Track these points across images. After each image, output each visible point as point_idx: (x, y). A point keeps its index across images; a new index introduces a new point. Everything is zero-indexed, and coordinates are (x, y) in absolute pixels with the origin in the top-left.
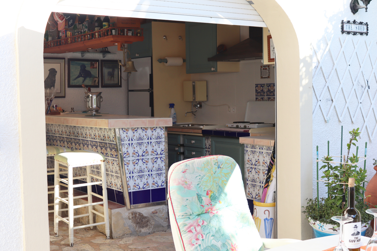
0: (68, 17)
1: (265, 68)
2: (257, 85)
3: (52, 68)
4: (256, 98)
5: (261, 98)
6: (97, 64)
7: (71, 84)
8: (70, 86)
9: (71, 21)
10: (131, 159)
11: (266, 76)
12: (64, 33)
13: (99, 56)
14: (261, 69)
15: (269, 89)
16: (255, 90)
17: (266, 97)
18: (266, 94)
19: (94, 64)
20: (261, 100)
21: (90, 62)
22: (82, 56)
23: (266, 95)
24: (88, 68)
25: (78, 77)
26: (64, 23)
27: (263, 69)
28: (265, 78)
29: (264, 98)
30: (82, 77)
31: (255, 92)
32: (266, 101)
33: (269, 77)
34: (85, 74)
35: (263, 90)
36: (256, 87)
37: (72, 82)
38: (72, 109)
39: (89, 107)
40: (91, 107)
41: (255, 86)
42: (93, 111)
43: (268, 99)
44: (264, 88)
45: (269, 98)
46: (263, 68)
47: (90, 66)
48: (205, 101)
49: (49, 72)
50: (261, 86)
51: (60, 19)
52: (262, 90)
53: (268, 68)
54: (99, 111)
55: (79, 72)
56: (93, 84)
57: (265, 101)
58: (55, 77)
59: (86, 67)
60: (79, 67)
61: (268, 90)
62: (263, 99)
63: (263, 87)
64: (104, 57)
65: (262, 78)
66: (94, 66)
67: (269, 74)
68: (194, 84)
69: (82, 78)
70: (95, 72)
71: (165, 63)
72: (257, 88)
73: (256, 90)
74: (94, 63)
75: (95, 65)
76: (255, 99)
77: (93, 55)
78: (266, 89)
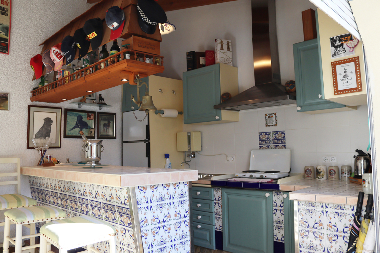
0: (67, 53)
1: (270, 116)
2: (261, 134)
3: (48, 118)
4: (260, 147)
5: (266, 146)
6: (93, 115)
7: (67, 134)
8: (66, 136)
9: (70, 56)
10: (150, 227)
11: (273, 124)
12: (61, 74)
13: (95, 108)
14: (266, 117)
15: (276, 137)
16: (259, 138)
17: (272, 145)
18: (272, 142)
19: (90, 115)
20: (267, 148)
21: (87, 114)
22: (79, 107)
23: (272, 143)
24: (85, 119)
25: (75, 127)
26: (62, 62)
27: (269, 117)
28: (270, 126)
29: (269, 146)
30: (79, 127)
31: (259, 140)
32: (273, 148)
33: (276, 125)
35: (269, 138)
36: (259, 135)
37: (68, 133)
38: (68, 160)
39: (88, 157)
40: (90, 158)
41: (258, 134)
42: (92, 162)
43: (275, 147)
44: (270, 136)
45: (276, 146)
46: (268, 116)
47: (87, 117)
48: (200, 151)
49: (44, 121)
50: (266, 134)
51: (57, 58)
52: (268, 138)
53: (274, 116)
54: (99, 162)
55: (76, 123)
56: (89, 135)
57: (271, 149)
58: (51, 127)
59: (82, 118)
60: (76, 118)
61: (275, 138)
62: (269, 147)
63: (268, 135)
64: (100, 109)
65: (267, 126)
66: (90, 117)
67: (276, 122)
68: (189, 134)
69: (79, 128)
70: (92, 123)
71: (161, 115)
72: (261, 136)
73: (260, 139)
74: (90, 114)
75: (91, 116)
76: (259, 147)
77: (89, 106)
78: (272, 136)
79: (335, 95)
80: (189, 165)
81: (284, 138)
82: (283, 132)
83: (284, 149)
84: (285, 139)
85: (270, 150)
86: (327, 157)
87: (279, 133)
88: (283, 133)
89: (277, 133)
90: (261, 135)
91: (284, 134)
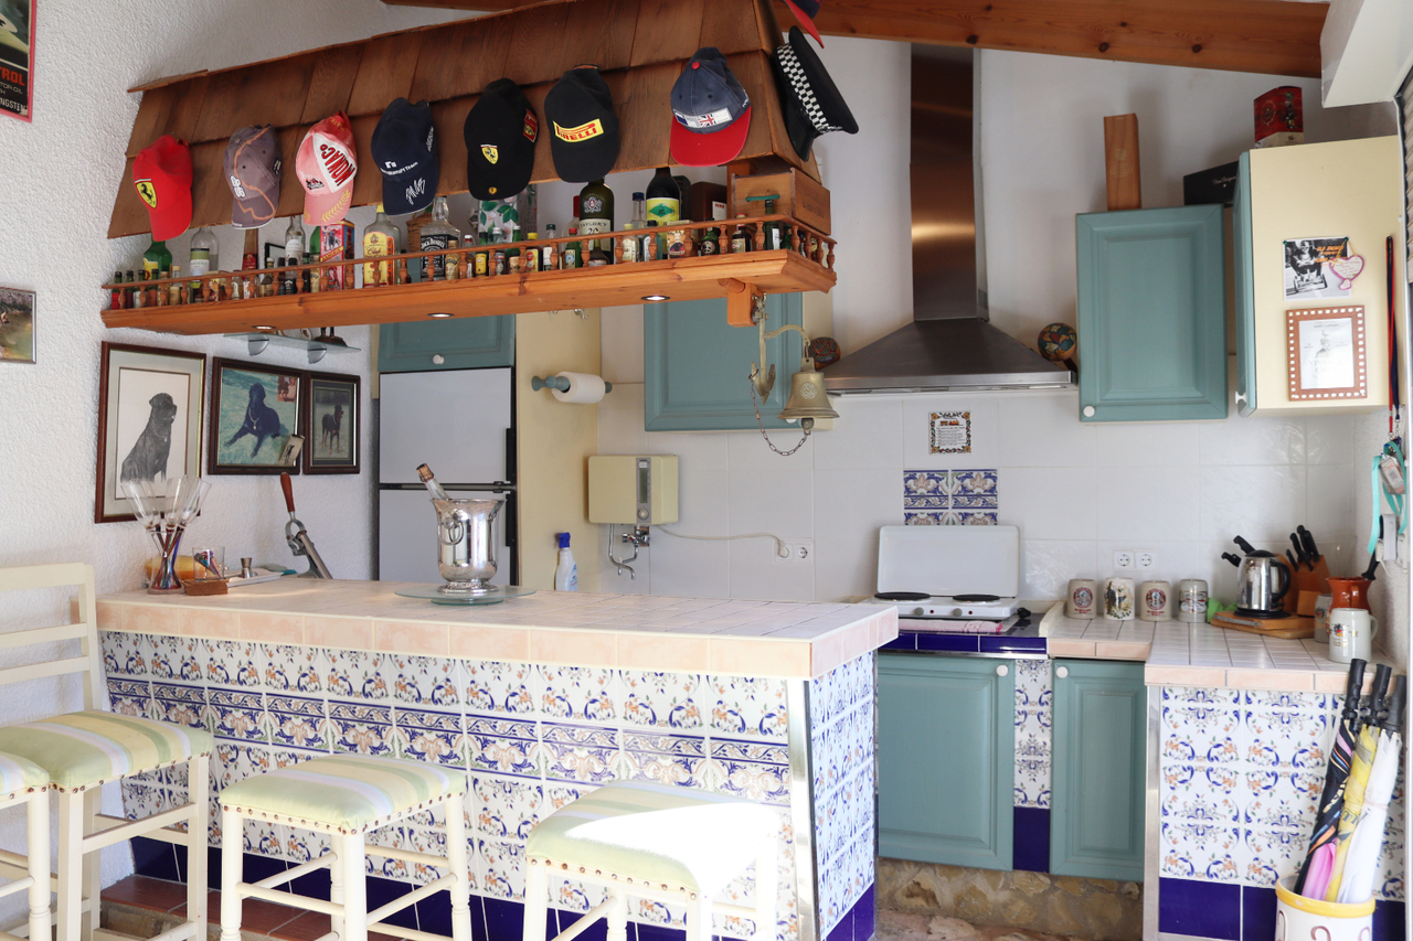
0: (408, 168)
1: (949, 420)
2: (911, 475)
3: (161, 394)
4: (908, 516)
5: (929, 515)
6: (295, 384)
7: (220, 460)
8: (216, 469)
9: (420, 184)
11: (956, 447)
12: (338, 238)
14: (933, 424)
15: (964, 488)
16: (903, 489)
17: (951, 513)
18: (951, 502)
19: (287, 384)
20: (930, 519)
21: (277, 378)
22: (253, 353)
23: (950, 506)
24: (272, 401)
25: (242, 433)
26: (348, 195)
27: (942, 423)
28: (948, 451)
29: (941, 514)
30: (253, 432)
31: (903, 495)
32: (954, 524)
33: (967, 449)
34: (262, 422)
35: (940, 489)
36: (906, 480)
37: (225, 455)
38: (247, 564)
41: (902, 476)
43: (960, 517)
44: (943, 482)
45: (965, 516)
46: (942, 419)
47: (276, 390)
49: (151, 408)
50: (931, 477)
51: (334, 176)
52: (936, 490)
53: (962, 421)
55: (244, 413)
56: (282, 463)
57: (947, 524)
58: (170, 433)
59: (264, 396)
60: (246, 393)
61: (960, 489)
62: (941, 517)
63: (938, 480)
64: (313, 361)
65: (935, 450)
66: (286, 391)
67: (969, 442)
68: (643, 465)
69: (253, 436)
70: (288, 415)
72: (911, 482)
73: (907, 490)
74: (287, 379)
75: (290, 387)
76: (904, 518)
77: (281, 349)
78: (953, 485)
79: (1291, 399)
80: (631, 569)
81: (993, 490)
82: (990, 474)
83: (991, 528)
84: (995, 496)
85: (943, 528)
86: (1130, 555)
87: (974, 474)
88: (988, 476)
89: (969, 476)
90: (913, 477)
91: (995, 479)
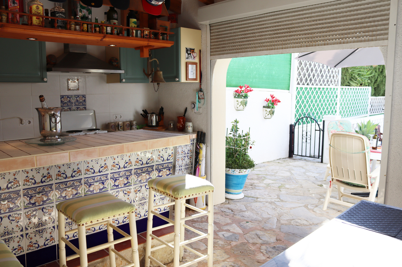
2: (62, 97)
5: (68, 108)
11: (75, 89)
14: (69, 82)
15: (77, 100)
16: (60, 101)
17: (74, 107)
18: (74, 104)
20: (68, 110)
27: (71, 82)
28: (73, 90)
29: (71, 108)
31: (60, 103)
32: (75, 110)
33: (78, 89)
35: (71, 101)
36: (61, 98)
41: (60, 97)
43: (76, 108)
45: (78, 108)
50: (68, 97)
52: (69, 101)
53: (77, 82)
57: (73, 110)
62: (71, 109)
63: (70, 98)
65: (69, 90)
67: (78, 87)
72: (62, 99)
73: (61, 101)
78: (74, 99)
79: (186, 80)
81: (85, 101)
82: (84, 96)
83: (84, 111)
84: (85, 102)
85: (72, 112)
86: (117, 116)
87: (80, 96)
88: (83, 97)
89: (78, 97)
90: (63, 97)
91: (85, 97)
